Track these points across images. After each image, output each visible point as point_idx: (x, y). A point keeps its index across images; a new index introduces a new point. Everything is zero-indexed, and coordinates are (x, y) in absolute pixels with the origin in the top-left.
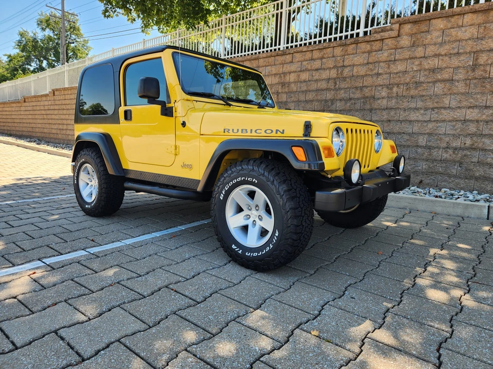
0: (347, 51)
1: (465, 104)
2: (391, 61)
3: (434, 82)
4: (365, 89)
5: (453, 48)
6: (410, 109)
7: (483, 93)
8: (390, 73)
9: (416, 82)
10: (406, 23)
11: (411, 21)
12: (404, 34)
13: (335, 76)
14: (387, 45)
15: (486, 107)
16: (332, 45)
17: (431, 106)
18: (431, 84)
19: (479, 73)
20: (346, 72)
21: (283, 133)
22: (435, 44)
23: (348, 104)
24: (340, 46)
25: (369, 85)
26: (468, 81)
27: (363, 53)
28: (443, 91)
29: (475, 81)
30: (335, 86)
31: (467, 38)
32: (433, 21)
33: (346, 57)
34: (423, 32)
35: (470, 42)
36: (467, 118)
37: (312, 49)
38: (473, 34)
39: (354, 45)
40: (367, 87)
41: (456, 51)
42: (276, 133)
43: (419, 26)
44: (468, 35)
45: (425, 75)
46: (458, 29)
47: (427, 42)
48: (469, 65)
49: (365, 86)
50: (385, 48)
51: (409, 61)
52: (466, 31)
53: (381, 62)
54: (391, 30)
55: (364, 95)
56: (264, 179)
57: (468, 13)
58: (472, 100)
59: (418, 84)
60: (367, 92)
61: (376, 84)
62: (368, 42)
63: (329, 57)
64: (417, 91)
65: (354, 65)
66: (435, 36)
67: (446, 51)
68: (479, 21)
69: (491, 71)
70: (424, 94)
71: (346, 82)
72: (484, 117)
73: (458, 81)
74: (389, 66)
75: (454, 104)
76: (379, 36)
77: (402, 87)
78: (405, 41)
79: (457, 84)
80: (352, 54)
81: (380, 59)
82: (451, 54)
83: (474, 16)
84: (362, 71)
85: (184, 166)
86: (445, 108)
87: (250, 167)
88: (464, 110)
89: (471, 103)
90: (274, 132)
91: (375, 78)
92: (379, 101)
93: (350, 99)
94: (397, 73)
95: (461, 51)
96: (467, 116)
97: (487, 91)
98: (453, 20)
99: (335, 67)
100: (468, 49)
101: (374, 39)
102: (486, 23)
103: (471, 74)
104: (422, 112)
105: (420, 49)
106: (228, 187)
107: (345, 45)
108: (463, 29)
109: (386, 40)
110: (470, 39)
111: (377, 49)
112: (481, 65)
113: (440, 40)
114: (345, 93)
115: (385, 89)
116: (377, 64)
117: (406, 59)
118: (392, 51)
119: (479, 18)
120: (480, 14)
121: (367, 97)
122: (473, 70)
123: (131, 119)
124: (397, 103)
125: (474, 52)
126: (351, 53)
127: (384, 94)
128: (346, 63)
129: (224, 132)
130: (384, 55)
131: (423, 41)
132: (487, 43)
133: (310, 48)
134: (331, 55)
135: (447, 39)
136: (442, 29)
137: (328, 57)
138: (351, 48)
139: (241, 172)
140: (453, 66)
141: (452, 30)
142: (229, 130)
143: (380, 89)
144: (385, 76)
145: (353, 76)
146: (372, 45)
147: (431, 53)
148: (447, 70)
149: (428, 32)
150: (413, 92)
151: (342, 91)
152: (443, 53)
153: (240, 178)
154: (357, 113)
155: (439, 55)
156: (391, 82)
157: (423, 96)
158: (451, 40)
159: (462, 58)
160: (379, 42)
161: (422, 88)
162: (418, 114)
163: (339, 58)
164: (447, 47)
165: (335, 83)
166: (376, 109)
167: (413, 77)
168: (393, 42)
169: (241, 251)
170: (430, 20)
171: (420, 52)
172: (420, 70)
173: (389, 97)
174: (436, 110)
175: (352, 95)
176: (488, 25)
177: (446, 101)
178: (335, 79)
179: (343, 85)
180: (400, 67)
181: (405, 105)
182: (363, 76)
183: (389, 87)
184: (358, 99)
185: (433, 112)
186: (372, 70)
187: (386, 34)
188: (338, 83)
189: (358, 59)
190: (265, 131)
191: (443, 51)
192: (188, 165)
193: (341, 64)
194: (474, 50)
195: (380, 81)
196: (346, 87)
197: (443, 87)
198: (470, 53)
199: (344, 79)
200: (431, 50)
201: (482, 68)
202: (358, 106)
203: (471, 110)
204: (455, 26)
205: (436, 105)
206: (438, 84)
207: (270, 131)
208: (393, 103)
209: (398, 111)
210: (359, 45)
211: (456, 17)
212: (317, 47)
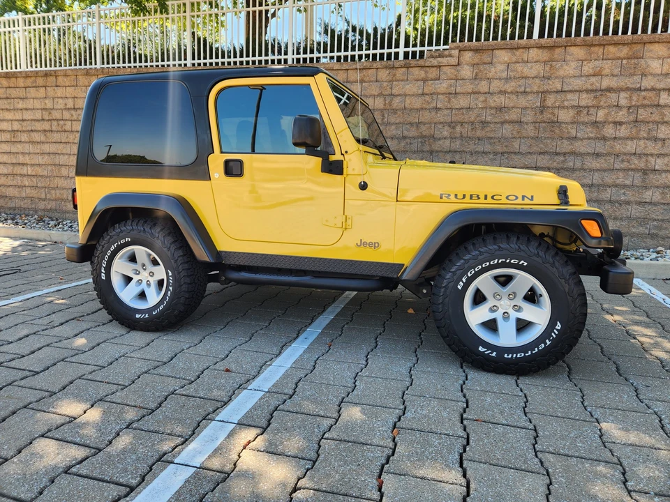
0: (394, 75)
1: (535, 149)
2: (451, 94)
3: (503, 123)
4: (422, 126)
5: (520, 86)
6: (477, 152)
7: (553, 139)
8: (451, 109)
9: (482, 122)
10: (466, 50)
11: (472, 48)
12: (464, 63)
13: (381, 106)
14: (445, 73)
15: (557, 154)
16: (375, 66)
17: (501, 151)
18: (499, 125)
19: (547, 116)
20: (397, 103)
21: (532, 199)
22: (500, 79)
23: (402, 144)
24: (386, 68)
25: (427, 121)
26: (537, 124)
27: (417, 80)
28: (512, 134)
29: (544, 125)
30: (383, 119)
31: (533, 76)
32: (497, 52)
33: (394, 83)
34: (485, 63)
35: (537, 81)
36: (538, 165)
37: (347, 68)
38: (539, 72)
39: (404, 69)
40: (424, 124)
41: (522, 89)
42: (523, 199)
43: (481, 56)
44: (533, 73)
45: (492, 114)
46: (523, 64)
47: (490, 75)
48: (537, 107)
49: (421, 122)
50: (443, 77)
51: (472, 96)
52: (531, 68)
53: (438, 94)
54: (450, 56)
55: (421, 133)
56: (539, 260)
57: (533, 47)
58: (542, 146)
59: (484, 124)
60: (425, 130)
61: (435, 121)
62: (422, 67)
63: (372, 82)
64: (484, 132)
65: (405, 95)
66: (498, 69)
67: (512, 88)
68: (545, 58)
69: (559, 115)
70: (491, 136)
71: (396, 116)
72: (555, 164)
73: (527, 124)
74: (450, 99)
75: (524, 149)
76: (435, 62)
77: (466, 126)
78: (466, 72)
79: (526, 126)
80: (402, 81)
81: (439, 90)
82: (517, 92)
83: (540, 52)
84: (417, 103)
85: (362, 244)
86: (515, 153)
87: (513, 246)
88: (535, 156)
89: (541, 148)
90: (520, 198)
91: (433, 113)
92: (441, 142)
93: (404, 138)
94: (460, 109)
95: (528, 90)
96: (538, 162)
97: (556, 137)
98: (518, 53)
99: (380, 95)
100: (535, 89)
101: (430, 65)
102: (552, 61)
103: (539, 117)
104: (491, 156)
105: (484, 83)
106: (473, 272)
107: (393, 67)
108: (529, 65)
109: (444, 68)
110: (536, 77)
111: (433, 77)
112: (548, 107)
113: (504, 75)
114: (397, 129)
115: (446, 128)
116: (435, 97)
117: (470, 94)
118: (452, 81)
119: (544, 55)
120: (546, 50)
121: (425, 137)
122: (542, 112)
123: (241, 174)
124: (461, 145)
125: (542, 93)
126: (401, 78)
127: (446, 133)
128: (394, 92)
129: (441, 198)
130: (443, 86)
131: (486, 74)
132: (553, 83)
133: (344, 65)
134: (374, 79)
135: (512, 74)
136: (505, 62)
137: (370, 82)
138: (400, 73)
139: (497, 253)
140: (521, 106)
141: (518, 65)
142: (449, 195)
143: (440, 127)
144: (446, 112)
145: (405, 109)
146: (426, 72)
147: (496, 90)
148: (515, 110)
149: (491, 63)
150: (479, 133)
151: (393, 127)
152: (509, 91)
153: (496, 261)
154: (415, 155)
155: (505, 92)
156: (453, 120)
157: (491, 138)
158: (517, 76)
159: (530, 97)
160: (435, 69)
161: (488, 129)
162: (486, 159)
163: (385, 84)
164: (513, 83)
165: (383, 116)
166: (437, 152)
167: (479, 115)
168: (453, 71)
169: (495, 353)
170: (493, 50)
171: (483, 86)
172: (486, 108)
173: (453, 138)
174: (506, 155)
175: (406, 133)
176: (554, 64)
177: (516, 145)
178: (382, 110)
179: (393, 120)
180: (463, 102)
181: (472, 147)
182: (418, 110)
183: (452, 125)
184: (414, 138)
185: (502, 157)
186: (429, 103)
187: (444, 61)
188: (386, 116)
189: (411, 88)
190: (507, 198)
191: (509, 87)
192: (370, 244)
193: (388, 92)
194: (541, 90)
195: (440, 117)
196: (397, 121)
197: (512, 129)
198: (537, 92)
199: (395, 111)
200: (496, 86)
201: (550, 111)
202: (414, 147)
203: (543, 156)
204: (520, 60)
205: (505, 149)
206: (506, 126)
207: (515, 198)
208: (457, 145)
209: (464, 155)
210: (410, 69)
211: (521, 50)
212: (354, 67)
